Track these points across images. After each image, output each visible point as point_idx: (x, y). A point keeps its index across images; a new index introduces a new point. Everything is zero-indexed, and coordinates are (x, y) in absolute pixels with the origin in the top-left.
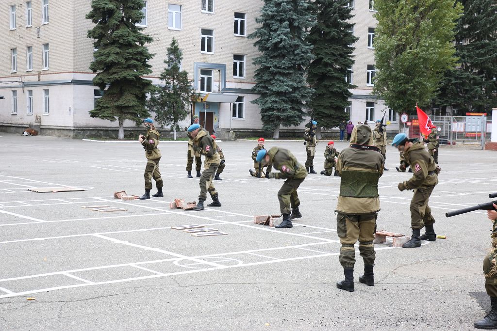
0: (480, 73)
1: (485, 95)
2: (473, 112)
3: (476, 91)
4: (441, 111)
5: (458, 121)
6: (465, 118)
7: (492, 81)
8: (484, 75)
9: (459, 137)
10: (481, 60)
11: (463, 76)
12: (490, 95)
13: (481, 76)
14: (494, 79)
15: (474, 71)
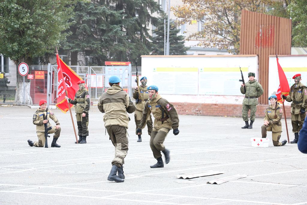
0: (119, 7)
1: (127, 37)
2: (114, 60)
3: (116, 32)
4: (70, 59)
5: (97, 73)
6: (104, 69)
7: (135, 18)
8: (124, 11)
11: (97, 11)
12: (133, 38)
13: (121, 11)
14: (137, 15)
15: (111, 4)
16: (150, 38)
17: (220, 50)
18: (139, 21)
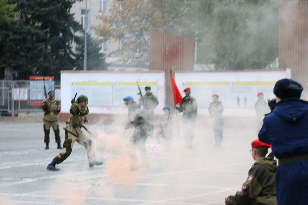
0: (44, 27)
1: (51, 54)
2: (38, 75)
3: (41, 50)
5: (20, 87)
6: (29, 83)
7: (58, 37)
8: (48, 30)
9: (21, 107)
10: (44, 11)
11: (23, 30)
12: (57, 55)
13: (46, 31)
14: (61, 34)
15: (36, 24)
16: (74, 54)
17: (137, 66)
18: (63, 39)
